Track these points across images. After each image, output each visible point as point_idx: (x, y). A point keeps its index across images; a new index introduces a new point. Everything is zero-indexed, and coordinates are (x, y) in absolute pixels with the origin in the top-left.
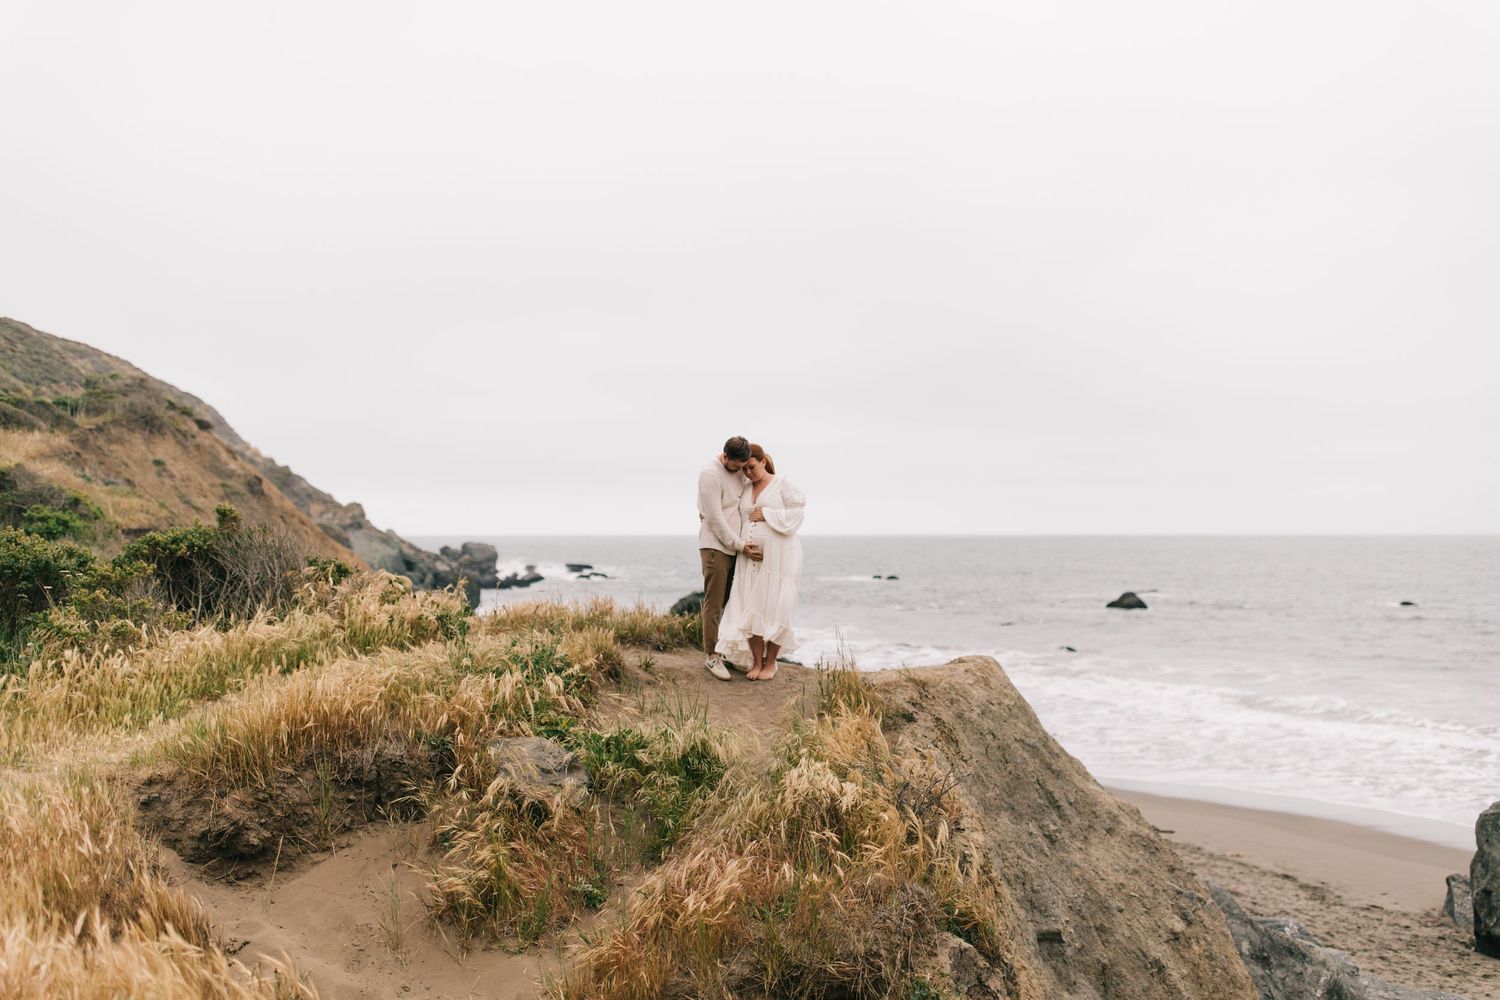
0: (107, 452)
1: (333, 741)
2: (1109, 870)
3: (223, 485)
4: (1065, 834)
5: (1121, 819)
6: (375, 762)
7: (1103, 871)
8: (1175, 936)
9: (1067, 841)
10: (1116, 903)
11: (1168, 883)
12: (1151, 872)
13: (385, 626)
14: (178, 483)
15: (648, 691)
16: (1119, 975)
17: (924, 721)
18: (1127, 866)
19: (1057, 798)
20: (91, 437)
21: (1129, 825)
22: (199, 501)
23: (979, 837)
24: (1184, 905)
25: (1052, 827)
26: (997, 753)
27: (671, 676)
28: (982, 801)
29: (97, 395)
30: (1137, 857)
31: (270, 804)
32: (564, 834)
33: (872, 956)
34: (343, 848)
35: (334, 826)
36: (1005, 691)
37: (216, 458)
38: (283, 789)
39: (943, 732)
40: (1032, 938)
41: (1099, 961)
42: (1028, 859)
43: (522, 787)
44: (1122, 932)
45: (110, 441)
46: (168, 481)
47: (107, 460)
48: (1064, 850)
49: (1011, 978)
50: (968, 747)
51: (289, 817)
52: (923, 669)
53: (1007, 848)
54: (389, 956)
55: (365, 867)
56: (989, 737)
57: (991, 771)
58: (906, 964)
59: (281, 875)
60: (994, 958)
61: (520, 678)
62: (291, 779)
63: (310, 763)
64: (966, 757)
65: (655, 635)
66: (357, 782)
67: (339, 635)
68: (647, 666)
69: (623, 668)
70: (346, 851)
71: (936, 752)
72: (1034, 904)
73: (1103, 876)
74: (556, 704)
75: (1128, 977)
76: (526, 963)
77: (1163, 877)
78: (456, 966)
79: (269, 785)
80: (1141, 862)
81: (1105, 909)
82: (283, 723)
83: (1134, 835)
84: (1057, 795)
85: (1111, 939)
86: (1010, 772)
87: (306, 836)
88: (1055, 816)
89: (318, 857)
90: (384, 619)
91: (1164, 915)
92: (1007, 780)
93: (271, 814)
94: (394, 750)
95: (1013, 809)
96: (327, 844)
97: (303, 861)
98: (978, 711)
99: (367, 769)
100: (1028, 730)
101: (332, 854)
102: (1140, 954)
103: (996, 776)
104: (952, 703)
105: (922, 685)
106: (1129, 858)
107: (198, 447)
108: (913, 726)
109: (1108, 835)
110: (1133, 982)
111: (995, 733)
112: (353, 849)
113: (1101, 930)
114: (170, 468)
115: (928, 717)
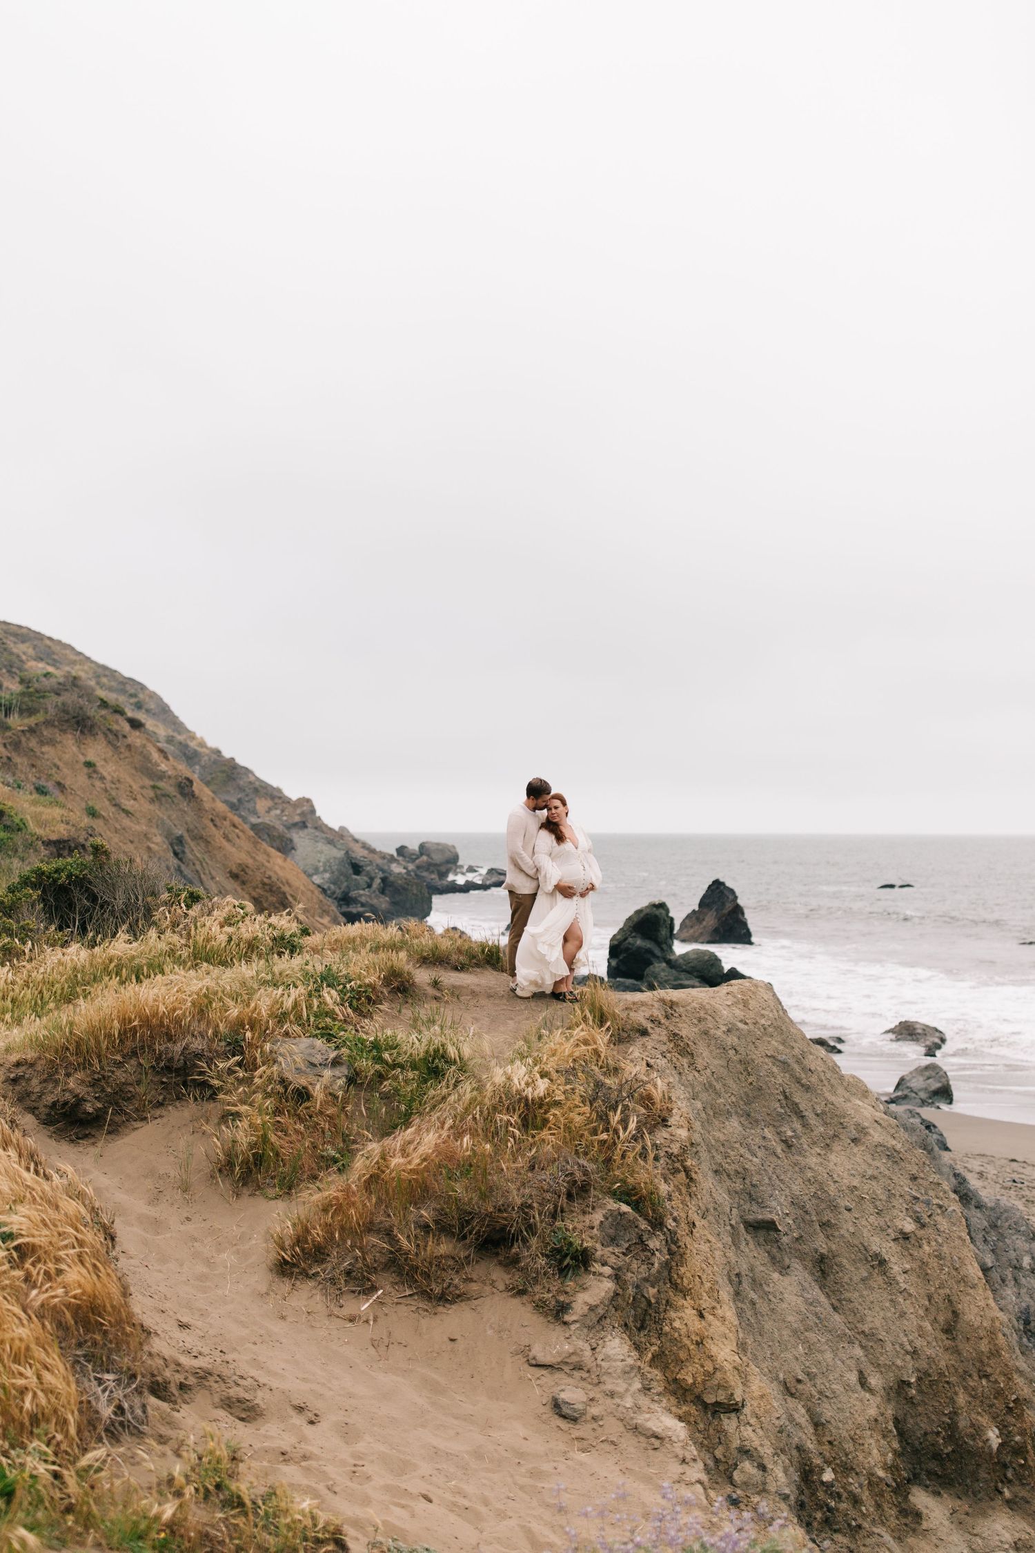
0: (38, 754)
1: (152, 1037)
2: (845, 1175)
3: (154, 787)
4: (805, 1140)
5: (871, 1131)
6: (182, 1053)
7: (839, 1175)
8: (906, 1237)
9: (805, 1146)
10: (844, 1202)
11: (907, 1189)
12: (892, 1179)
13: (223, 945)
14: (109, 785)
15: (430, 1004)
16: (840, 1265)
17: (659, 1035)
18: (865, 1172)
19: (802, 1109)
20: (23, 739)
21: (876, 1136)
22: (128, 804)
23: (683, 1133)
24: (918, 1209)
25: (790, 1133)
26: (738, 1066)
27: (456, 992)
28: (708, 1105)
29: (30, 695)
30: (878, 1165)
31: (103, 1083)
32: (321, 1113)
33: (527, 1207)
34: (156, 1118)
35: (150, 1102)
36: (763, 1012)
37: (147, 758)
38: (113, 1072)
39: (677, 1045)
40: (736, 1221)
41: (816, 1251)
42: (751, 1158)
43: (289, 1076)
44: (846, 1226)
45: (42, 743)
46: (98, 784)
47: (38, 763)
48: (800, 1154)
49: (678, 1243)
50: (706, 1058)
51: (116, 1093)
53: (733, 1149)
54: (178, 1195)
55: (170, 1133)
56: (732, 1052)
57: (731, 1083)
58: (556, 1215)
59: (109, 1137)
60: (657, 1224)
61: (302, 991)
62: (119, 1065)
63: (134, 1053)
64: (700, 1067)
65: (454, 957)
66: (168, 1069)
67: (185, 953)
68: (436, 984)
69: (413, 984)
70: (159, 1121)
71: (662, 1062)
72: (749, 1195)
73: (836, 1179)
74: (331, 1012)
75: (847, 1267)
76: (280, 1205)
77: (903, 1183)
78: (228, 1206)
79: (102, 1068)
80: (883, 1169)
81: (834, 1208)
82: (116, 1021)
83: (878, 1145)
84: (802, 1107)
85: (836, 1234)
86: (751, 1083)
87: (129, 1108)
88: (797, 1125)
89: (137, 1124)
90: (223, 938)
91: (895, 1217)
92: (746, 1090)
93: (103, 1090)
94: (198, 1045)
95: (749, 1115)
96: (145, 1115)
97: (126, 1127)
98: (724, 1028)
99: (176, 1058)
100: (781, 1047)
101: (148, 1122)
102: (862, 1248)
103: (734, 1086)
104: (699, 1021)
105: (670, 1005)
106: (870, 1165)
107: (129, 747)
108: (645, 1039)
109: (852, 1144)
110: (853, 1272)
111: (738, 1048)
112: (165, 1120)
113: (825, 1225)
114: (101, 770)
115: (665, 1032)
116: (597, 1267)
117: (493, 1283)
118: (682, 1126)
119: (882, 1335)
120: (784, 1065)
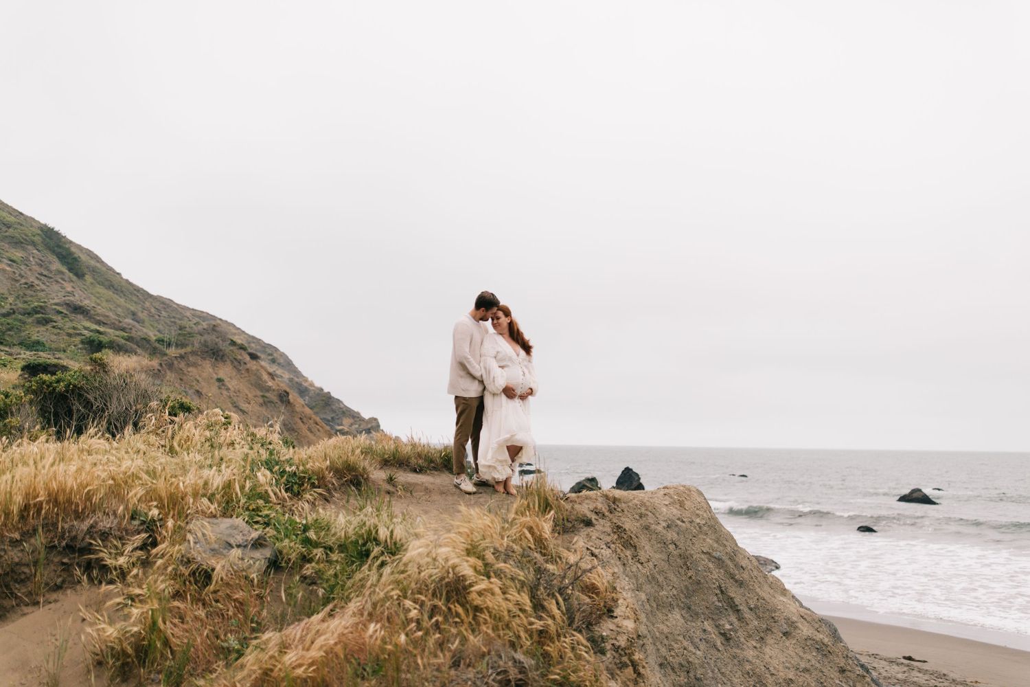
0: (185, 372)
2: (781, 668)
3: (263, 396)
4: (741, 633)
5: (799, 625)
6: (88, 532)
7: (775, 668)
9: (742, 640)
11: (837, 682)
12: (822, 672)
14: (232, 394)
15: (386, 498)
17: (602, 526)
18: (799, 664)
19: (737, 603)
20: (175, 362)
21: (805, 630)
22: (244, 406)
23: (629, 625)
25: (728, 627)
26: (678, 560)
27: (409, 489)
28: (651, 597)
29: (185, 335)
30: (809, 657)
32: (228, 597)
34: (50, 603)
35: (47, 584)
36: (698, 512)
37: (260, 378)
39: (620, 537)
42: (694, 651)
45: (188, 365)
46: (225, 392)
47: (185, 378)
48: (738, 647)
50: (647, 548)
53: (676, 641)
55: (60, 619)
56: (672, 547)
57: (671, 576)
62: (16, 543)
63: (34, 531)
64: (643, 560)
66: (70, 548)
68: (390, 481)
69: (368, 480)
70: (52, 606)
71: (606, 553)
73: (774, 672)
74: (266, 494)
77: (832, 676)
80: (813, 662)
82: (18, 497)
83: (809, 639)
84: (737, 601)
86: (690, 577)
87: (20, 591)
88: (733, 618)
89: (30, 609)
92: (687, 583)
94: (108, 524)
95: (689, 608)
96: (37, 599)
97: (15, 613)
98: (664, 524)
99: (80, 537)
101: (40, 608)
103: (675, 579)
104: (641, 517)
105: (613, 500)
106: (802, 658)
107: (248, 370)
108: (590, 530)
109: (784, 638)
111: (678, 543)
112: (59, 604)
114: (227, 384)
115: (609, 524)
118: (628, 618)
120: (719, 562)
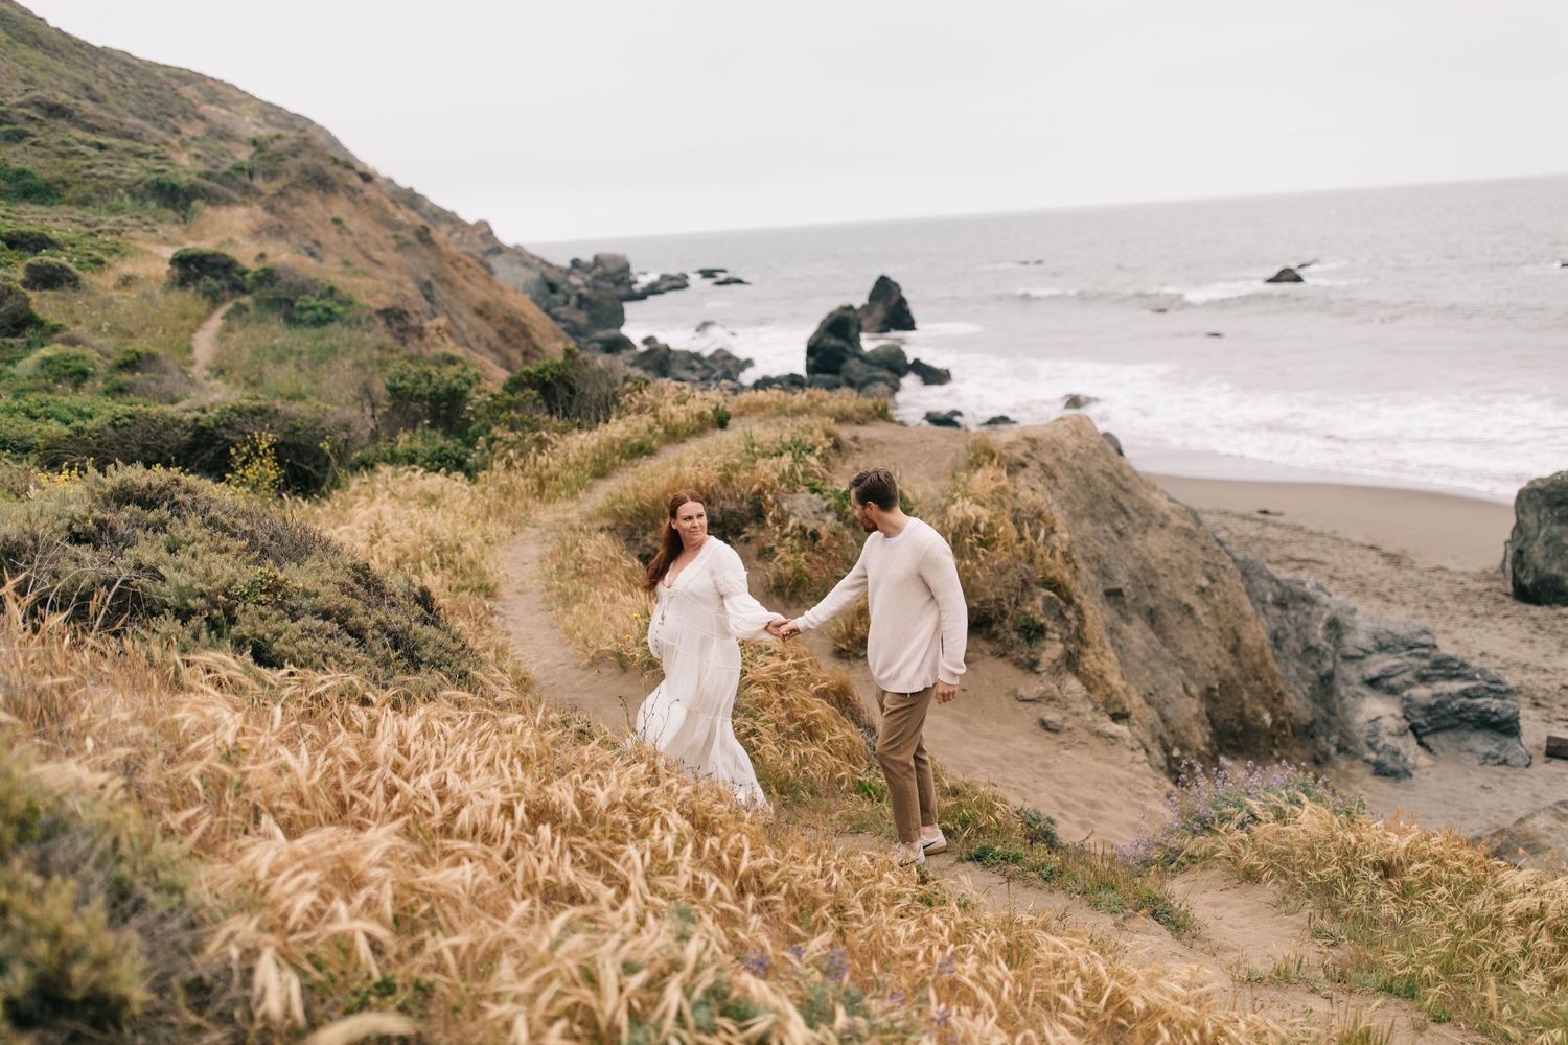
0: (291, 215)
2: (1160, 551)
3: (396, 237)
4: (1130, 530)
5: (1172, 517)
7: (1155, 552)
8: (1203, 590)
9: (1131, 534)
10: (1162, 570)
11: (1200, 557)
12: (1189, 551)
13: (684, 421)
14: (358, 239)
15: (858, 456)
16: (1163, 614)
17: (1033, 466)
18: (1172, 548)
19: (1125, 507)
20: (277, 203)
21: (1176, 521)
22: (378, 255)
23: (1066, 536)
24: (1210, 570)
25: (1121, 526)
26: (1083, 481)
27: (870, 444)
28: (1071, 513)
29: (269, 158)
32: (827, 545)
33: (999, 601)
37: (384, 210)
39: (1045, 472)
40: (1101, 592)
41: (1147, 606)
42: (1102, 547)
43: (804, 523)
44: (1165, 588)
45: (292, 205)
46: (348, 239)
48: (1128, 540)
49: (1080, 612)
50: (1064, 478)
52: (1034, 427)
56: (1078, 472)
57: (1080, 494)
58: (1017, 603)
60: (1069, 601)
61: (790, 458)
64: (1061, 486)
65: (857, 415)
68: (855, 438)
69: (842, 441)
71: (1039, 486)
72: (1104, 573)
73: (1155, 555)
74: (812, 473)
75: (1168, 615)
80: (1183, 544)
81: (1155, 574)
83: (1179, 527)
84: (1126, 505)
85: (1158, 593)
86: (1093, 493)
88: (1123, 519)
91: (1195, 577)
92: (1090, 498)
95: (1094, 516)
98: (1071, 454)
100: (1107, 464)
102: (1177, 601)
103: (1082, 496)
104: (1053, 451)
105: (1033, 441)
106: (1174, 543)
107: (367, 201)
108: (1025, 470)
109: (1161, 529)
110: (1171, 618)
111: (1081, 468)
113: (1151, 587)
114: (346, 224)
115: (1037, 464)
116: (1049, 635)
117: (981, 652)
118: (1063, 530)
119: (1195, 658)
120: (1110, 477)
